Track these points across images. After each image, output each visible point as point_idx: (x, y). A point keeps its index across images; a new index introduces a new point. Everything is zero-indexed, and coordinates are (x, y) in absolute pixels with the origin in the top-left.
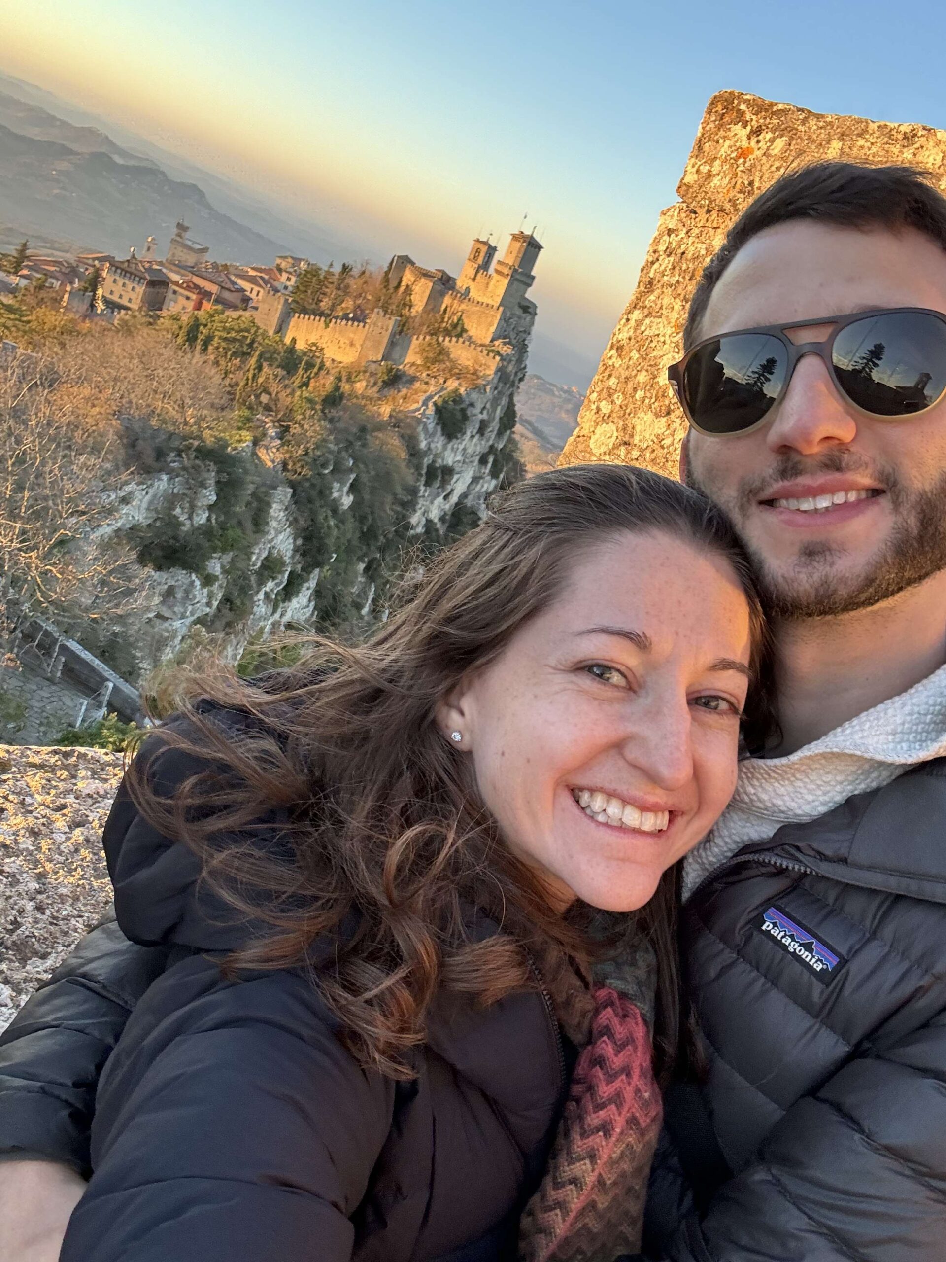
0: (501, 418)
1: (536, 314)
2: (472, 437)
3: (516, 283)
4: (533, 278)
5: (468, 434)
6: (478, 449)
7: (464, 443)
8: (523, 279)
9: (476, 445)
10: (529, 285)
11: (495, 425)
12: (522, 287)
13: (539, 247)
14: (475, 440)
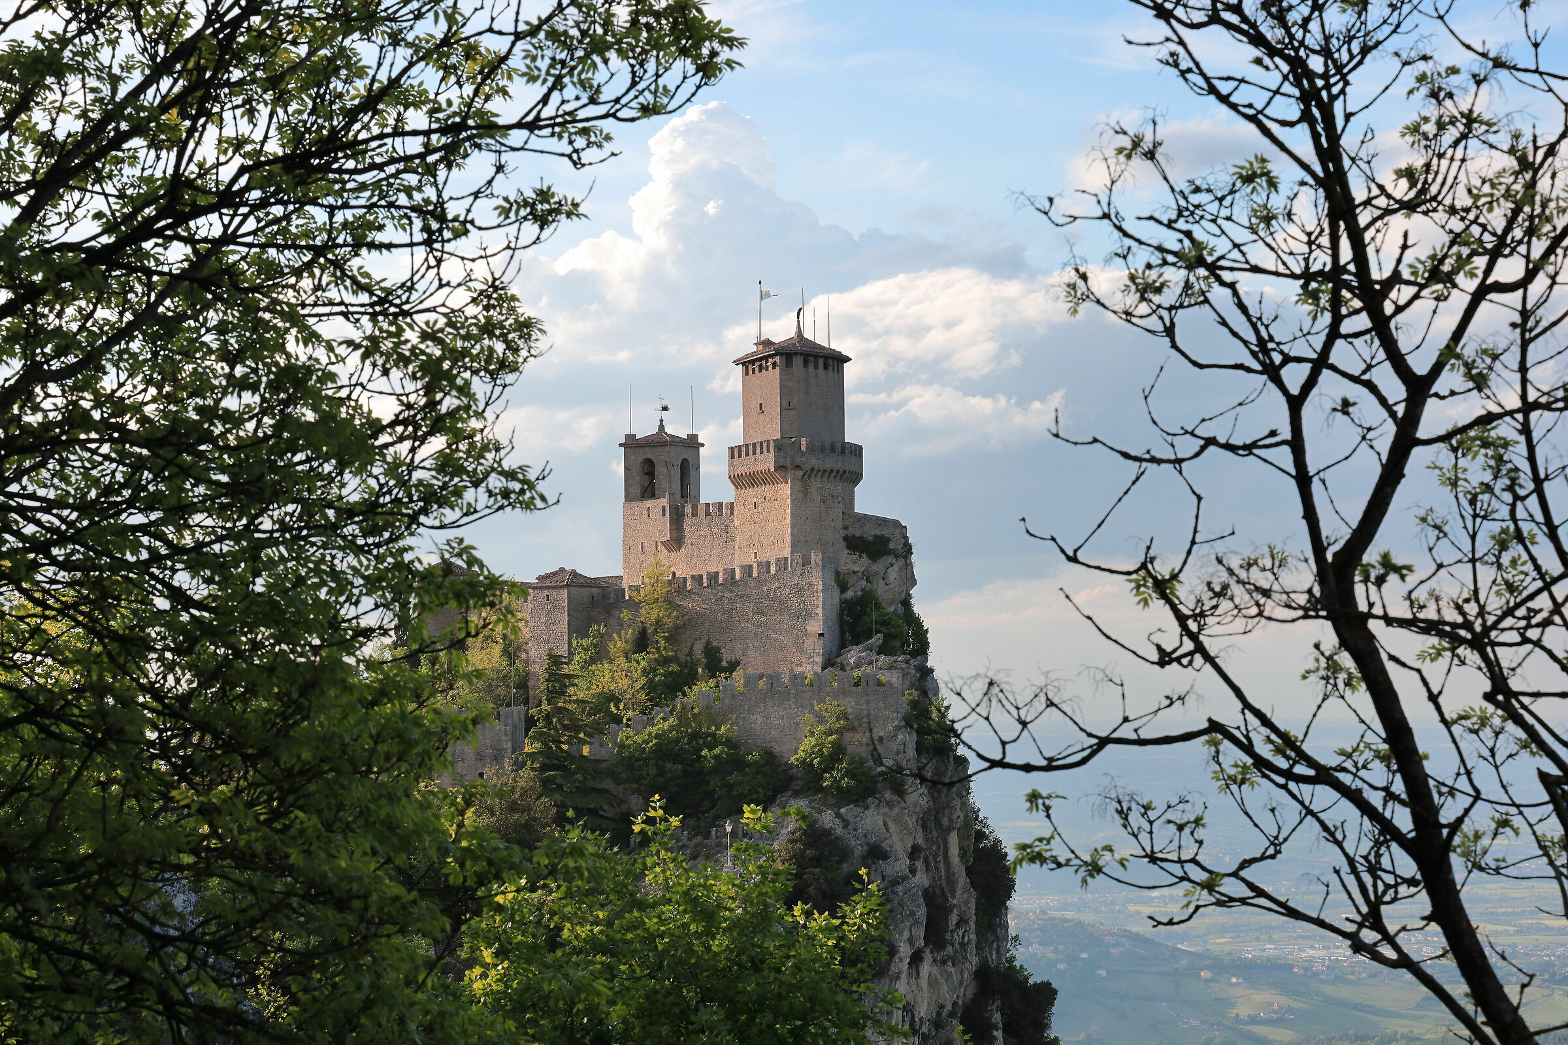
0: (969, 872)
1: (908, 550)
2: (916, 959)
3: (815, 484)
4: (857, 451)
5: (905, 951)
6: (948, 996)
7: (902, 987)
8: (831, 463)
9: (933, 983)
10: (856, 477)
11: (963, 898)
12: (838, 488)
13: (837, 361)
14: (926, 968)
